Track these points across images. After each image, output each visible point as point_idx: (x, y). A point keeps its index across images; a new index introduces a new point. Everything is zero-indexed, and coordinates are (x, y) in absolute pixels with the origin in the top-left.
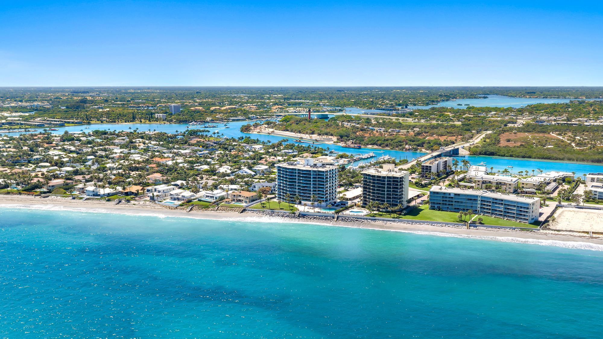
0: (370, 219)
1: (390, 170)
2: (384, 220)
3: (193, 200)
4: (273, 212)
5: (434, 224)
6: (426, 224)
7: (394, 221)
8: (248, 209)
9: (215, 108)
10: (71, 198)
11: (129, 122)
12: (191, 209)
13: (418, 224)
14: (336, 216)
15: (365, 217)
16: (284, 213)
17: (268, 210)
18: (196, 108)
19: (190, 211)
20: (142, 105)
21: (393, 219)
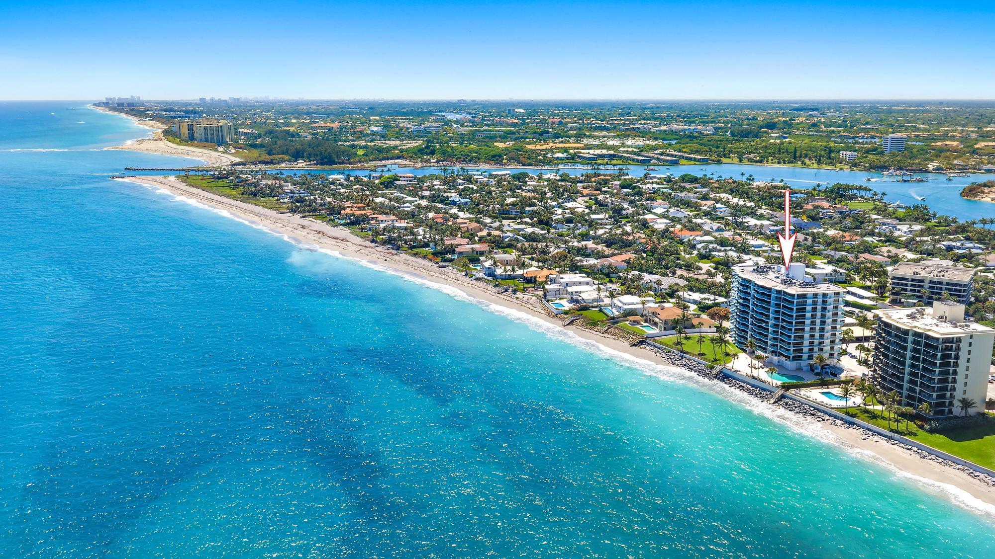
0: (842, 419)
1: (946, 317)
2: (869, 430)
3: (592, 307)
4: (682, 357)
5: (977, 474)
6: (958, 467)
7: (891, 438)
8: (649, 342)
9: (986, 144)
10: (464, 273)
11: (784, 163)
12: (572, 321)
13: (940, 460)
14: (780, 392)
15: (834, 412)
16: (699, 363)
17: (676, 351)
18: (947, 143)
19: (568, 324)
20: (863, 134)
21: (890, 434)
